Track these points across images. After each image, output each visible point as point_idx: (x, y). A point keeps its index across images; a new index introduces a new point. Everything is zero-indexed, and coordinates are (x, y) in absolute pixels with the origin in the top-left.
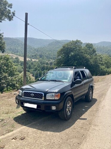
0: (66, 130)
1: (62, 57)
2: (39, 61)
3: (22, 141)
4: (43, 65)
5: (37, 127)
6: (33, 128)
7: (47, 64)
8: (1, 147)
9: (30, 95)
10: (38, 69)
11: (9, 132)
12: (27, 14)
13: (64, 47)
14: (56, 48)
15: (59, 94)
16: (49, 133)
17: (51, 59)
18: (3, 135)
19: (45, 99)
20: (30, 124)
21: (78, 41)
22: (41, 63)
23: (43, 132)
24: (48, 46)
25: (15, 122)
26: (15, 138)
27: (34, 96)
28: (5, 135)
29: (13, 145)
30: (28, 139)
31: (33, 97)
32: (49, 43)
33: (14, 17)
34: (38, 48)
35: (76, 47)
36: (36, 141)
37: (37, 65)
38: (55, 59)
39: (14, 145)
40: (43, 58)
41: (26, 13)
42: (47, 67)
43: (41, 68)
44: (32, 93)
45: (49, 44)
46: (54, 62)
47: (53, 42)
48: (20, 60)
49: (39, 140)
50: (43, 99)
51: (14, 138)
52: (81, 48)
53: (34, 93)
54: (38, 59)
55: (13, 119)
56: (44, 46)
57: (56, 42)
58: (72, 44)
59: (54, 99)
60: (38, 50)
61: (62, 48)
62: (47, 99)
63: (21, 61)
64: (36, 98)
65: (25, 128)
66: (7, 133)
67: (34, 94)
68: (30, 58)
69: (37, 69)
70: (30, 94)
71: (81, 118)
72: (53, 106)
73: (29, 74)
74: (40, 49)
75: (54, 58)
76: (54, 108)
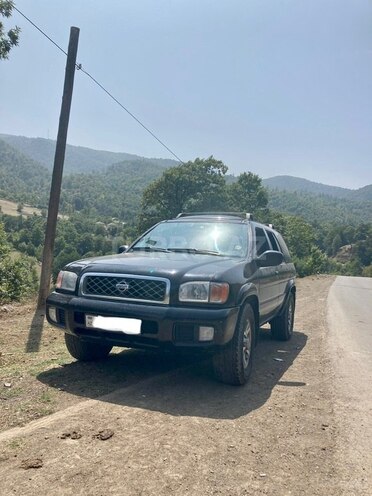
0: (252, 413)
1: (158, 208)
2: (71, 220)
3: (106, 442)
4: (87, 234)
5: (141, 402)
6: (130, 404)
7: (100, 231)
8: (29, 463)
9: (114, 289)
10: (67, 245)
11: (38, 417)
12: (75, 33)
13: (167, 176)
14: (133, 182)
15: (226, 285)
16: (196, 420)
17: (115, 215)
18: (20, 424)
19: (175, 302)
20: (112, 395)
21: (214, 161)
22: (78, 226)
23: (172, 417)
24: (107, 174)
25: (50, 388)
26: (74, 435)
27: (130, 290)
28: (28, 425)
29: (78, 457)
30: (126, 437)
31: (127, 294)
32: (110, 165)
33: (13, 48)
34: (72, 178)
35: (206, 181)
36: (162, 444)
37: (64, 233)
38: (126, 219)
39: (81, 456)
40: (86, 213)
41: (72, 28)
42: (99, 242)
43: (76, 242)
44: (119, 279)
45: (111, 168)
46: (125, 226)
47: (124, 162)
48: (5, 212)
49: (170, 440)
50: (167, 301)
51: (69, 435)
52: (222, 185)
53: (127, 280)
54: (69, 213)
55: (34, 378)
56: (93, 172)
57: (133, 163)
58: (194, 170)
59: (206, 301)
60: (69, 183)
61: (160, 177)
62: (181, 300)
63: (6, 216)
64: (136, 295)
65: (97, 405)
66: (32, 419)
67: (131, 284)
68: (40, 207)
69: (63, 247)
70: (115, 283)
71: (281, 380)
72: (203, 325)
73: (33, 263)
74: (79, 180)
75: (123, 214)
76: (206, 334)
